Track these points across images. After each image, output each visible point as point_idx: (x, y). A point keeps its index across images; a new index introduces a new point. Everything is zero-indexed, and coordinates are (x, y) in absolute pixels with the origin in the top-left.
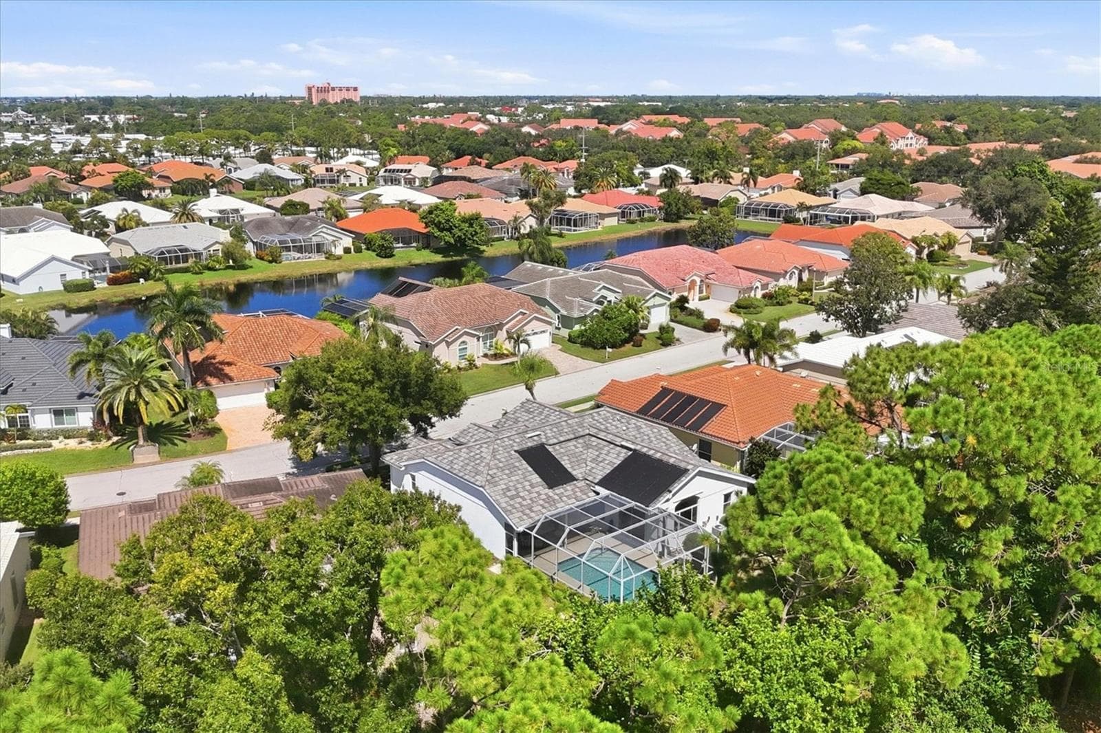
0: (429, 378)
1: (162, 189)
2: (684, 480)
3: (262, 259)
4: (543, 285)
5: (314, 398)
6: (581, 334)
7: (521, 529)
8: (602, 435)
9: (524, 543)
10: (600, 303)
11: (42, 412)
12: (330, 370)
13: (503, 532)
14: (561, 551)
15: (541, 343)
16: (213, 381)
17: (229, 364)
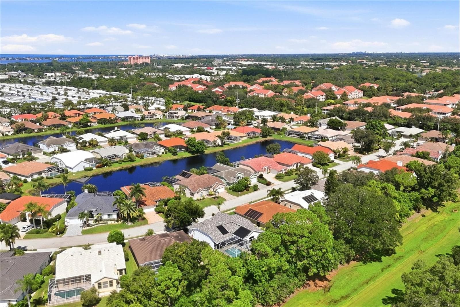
0: (197, 210)
1: (95, 123)
2: (251, 233)
3: (138, 157)
4: (222, 173)
5: (172, 214)
6: (233, 188)
7: (217, 244)
8: (234, 222)
9: (218, 246)
10: (238, 178)
11: (105, 215)
12: (175, 208)
13: (214, 244)
14: (225, 248)
15: (221, 191)
16: (142, 206)
17: (146, 201)
